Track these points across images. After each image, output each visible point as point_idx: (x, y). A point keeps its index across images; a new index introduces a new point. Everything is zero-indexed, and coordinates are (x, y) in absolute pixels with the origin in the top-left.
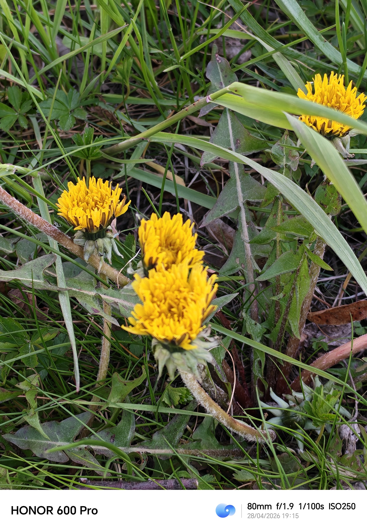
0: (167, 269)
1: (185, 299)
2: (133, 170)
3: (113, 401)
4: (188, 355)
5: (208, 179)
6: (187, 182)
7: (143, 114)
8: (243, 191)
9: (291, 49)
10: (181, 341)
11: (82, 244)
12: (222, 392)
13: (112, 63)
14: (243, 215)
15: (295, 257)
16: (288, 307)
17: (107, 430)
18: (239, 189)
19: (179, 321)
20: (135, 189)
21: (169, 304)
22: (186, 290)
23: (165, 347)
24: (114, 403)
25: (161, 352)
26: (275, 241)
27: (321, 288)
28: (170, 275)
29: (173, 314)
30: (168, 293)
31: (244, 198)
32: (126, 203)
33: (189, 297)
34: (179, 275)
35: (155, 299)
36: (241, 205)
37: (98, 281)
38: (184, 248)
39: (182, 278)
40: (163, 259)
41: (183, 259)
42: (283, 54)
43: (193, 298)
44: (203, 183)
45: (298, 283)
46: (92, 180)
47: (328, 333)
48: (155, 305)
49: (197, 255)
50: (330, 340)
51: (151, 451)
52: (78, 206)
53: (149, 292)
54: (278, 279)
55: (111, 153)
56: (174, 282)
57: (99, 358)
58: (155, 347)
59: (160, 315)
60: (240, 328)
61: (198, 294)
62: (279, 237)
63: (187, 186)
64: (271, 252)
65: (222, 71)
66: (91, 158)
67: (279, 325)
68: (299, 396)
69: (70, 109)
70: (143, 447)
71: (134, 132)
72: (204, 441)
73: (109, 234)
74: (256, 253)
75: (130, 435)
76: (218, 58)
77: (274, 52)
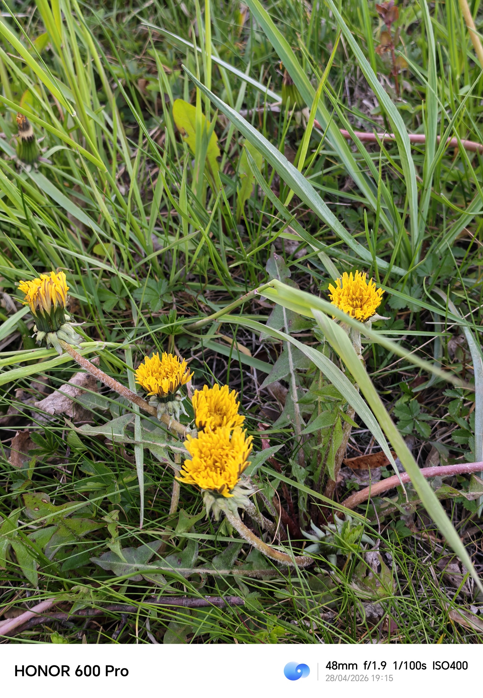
0: (214, 430)
1: (227, 455)
2: (209, 342)
3: (179, 531)
4: (230, 501)
5: (270, 350)
6: (252, 352)
7: (221, 297)
8: (294, 361)
9: (333, 249)
10: (221, 490)
11: (155, 406)
12: (271, 523)
13: (195, 257)
14: (294, 381)
15: (331, 415)
16: (327, 455)
17: (175, 554)
18: (291, 359)
19: (221, 473)
20: (212, 357)
21: (214, 459)
22: (228, 448)
23: (211, 494)
24: (181, 533)
25: (208, 498)
26: (317, 402)
27: (356, 439)
28: (215, 437)
29: (216, 468)
30: (213, 450)
31: (294, 367)
32: (191, 373)
33: (230, 453)
34: (222, 436)
35: (203, 455)
36: (292, 372)
37: (168, 434)
38: (229, 413)
39: (225, 438)
40: (211, 423)
41: (227, 422)
42: (327, 253)
43: (234, 455)
44: (265, 353)
45: (334, 436)
46: (164, 355)
47: (360, 475)
48: (202, 460)
49: (239, 419)
50: (362, 481)
51: (211, 572)
52: (152, 376)
53: (197, 450)
54: (319, 432)
55: (191, 330)
56: (219, 441)
57: (171, 496)
58: (204, 493)
59: (206, 468)
60: (288, 471)
61: (237, 452)
62: (320, 399)
63: (252, 355)
64: (314, 411)
65: (279, 266)
66: (174, 334)
67: (320, 469)
68: (333, 527)
69: (160, 295)
70: (204, 568)
71: (211, 312)
72: (255, 563)
73: (178, 398)
74: (303, 411)
75: (194, 559)
76: (276, 256)
77: (319, 252)
